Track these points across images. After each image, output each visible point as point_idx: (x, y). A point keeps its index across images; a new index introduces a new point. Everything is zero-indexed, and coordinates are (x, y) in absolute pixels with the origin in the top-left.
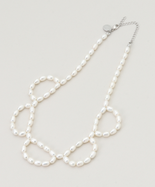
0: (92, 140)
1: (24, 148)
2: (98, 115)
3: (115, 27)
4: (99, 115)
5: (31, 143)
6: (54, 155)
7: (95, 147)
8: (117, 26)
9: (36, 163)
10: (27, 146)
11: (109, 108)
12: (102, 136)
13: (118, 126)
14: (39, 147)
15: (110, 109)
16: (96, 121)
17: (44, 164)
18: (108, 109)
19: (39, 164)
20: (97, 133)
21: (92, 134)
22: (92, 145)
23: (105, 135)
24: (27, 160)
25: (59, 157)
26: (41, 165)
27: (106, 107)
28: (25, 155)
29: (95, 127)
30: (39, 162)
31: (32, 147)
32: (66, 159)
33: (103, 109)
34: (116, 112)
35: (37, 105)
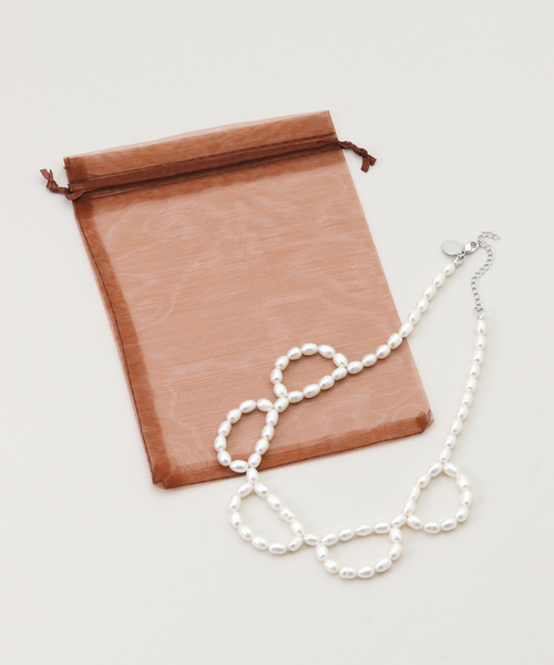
0: (395, 533)
1: (235, 501)
2: (422, 479)
3: (468, 248)
4: (424, 478)
5: (253, 493)
6: (299, 532)
7: (396, 549)
8: (473, 244)
9: (257, 541)
10: (243, 499)
11: (449, 467)
12: (422, 530)
13: (462, 512)
14: (269, 506)
15: (450, 471)
16: (415, 491)
17: (274, 549)
18: (446, 468)
19: (263, 545)
20: (412, 519)
21: (399, 518)
22: (392, 543)
23: (429, 528)
24: (237, 529)
25: (310, 540)
26: (267, 550)
27: (443, 464)
28: (236, 518)
29: (409, 505)
30: (263, 541)
31: (253, 501)
32: (322, 551)
33: (437, 466)
34: (463, 481)
35: (287, 410)
